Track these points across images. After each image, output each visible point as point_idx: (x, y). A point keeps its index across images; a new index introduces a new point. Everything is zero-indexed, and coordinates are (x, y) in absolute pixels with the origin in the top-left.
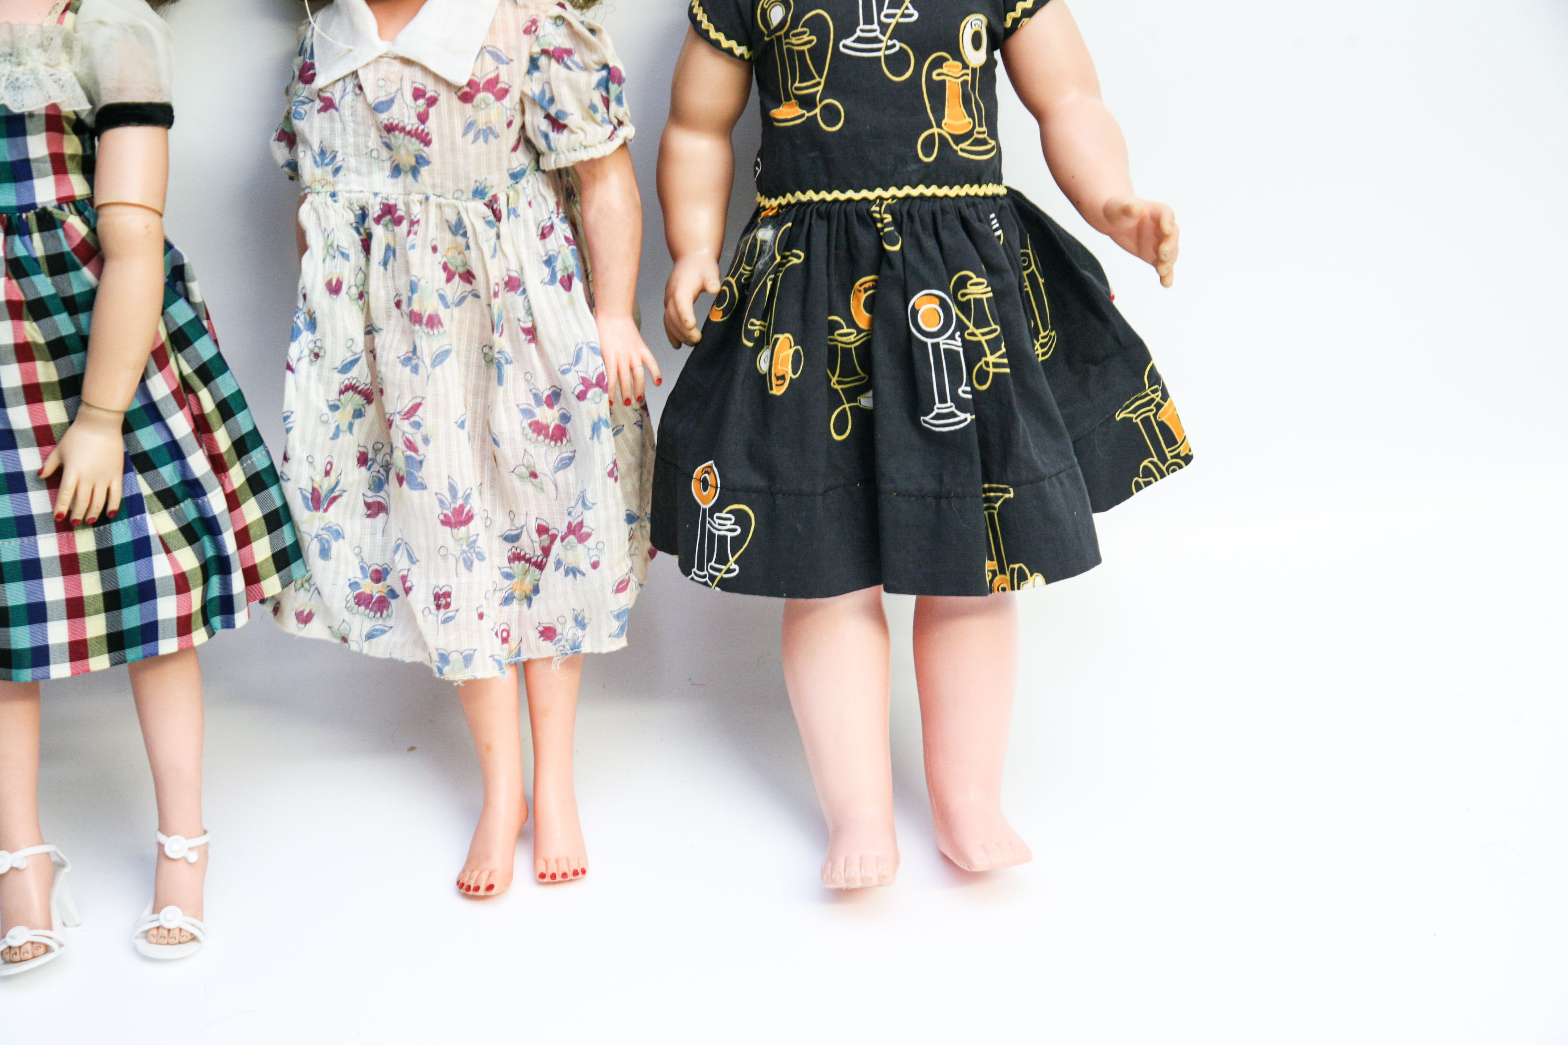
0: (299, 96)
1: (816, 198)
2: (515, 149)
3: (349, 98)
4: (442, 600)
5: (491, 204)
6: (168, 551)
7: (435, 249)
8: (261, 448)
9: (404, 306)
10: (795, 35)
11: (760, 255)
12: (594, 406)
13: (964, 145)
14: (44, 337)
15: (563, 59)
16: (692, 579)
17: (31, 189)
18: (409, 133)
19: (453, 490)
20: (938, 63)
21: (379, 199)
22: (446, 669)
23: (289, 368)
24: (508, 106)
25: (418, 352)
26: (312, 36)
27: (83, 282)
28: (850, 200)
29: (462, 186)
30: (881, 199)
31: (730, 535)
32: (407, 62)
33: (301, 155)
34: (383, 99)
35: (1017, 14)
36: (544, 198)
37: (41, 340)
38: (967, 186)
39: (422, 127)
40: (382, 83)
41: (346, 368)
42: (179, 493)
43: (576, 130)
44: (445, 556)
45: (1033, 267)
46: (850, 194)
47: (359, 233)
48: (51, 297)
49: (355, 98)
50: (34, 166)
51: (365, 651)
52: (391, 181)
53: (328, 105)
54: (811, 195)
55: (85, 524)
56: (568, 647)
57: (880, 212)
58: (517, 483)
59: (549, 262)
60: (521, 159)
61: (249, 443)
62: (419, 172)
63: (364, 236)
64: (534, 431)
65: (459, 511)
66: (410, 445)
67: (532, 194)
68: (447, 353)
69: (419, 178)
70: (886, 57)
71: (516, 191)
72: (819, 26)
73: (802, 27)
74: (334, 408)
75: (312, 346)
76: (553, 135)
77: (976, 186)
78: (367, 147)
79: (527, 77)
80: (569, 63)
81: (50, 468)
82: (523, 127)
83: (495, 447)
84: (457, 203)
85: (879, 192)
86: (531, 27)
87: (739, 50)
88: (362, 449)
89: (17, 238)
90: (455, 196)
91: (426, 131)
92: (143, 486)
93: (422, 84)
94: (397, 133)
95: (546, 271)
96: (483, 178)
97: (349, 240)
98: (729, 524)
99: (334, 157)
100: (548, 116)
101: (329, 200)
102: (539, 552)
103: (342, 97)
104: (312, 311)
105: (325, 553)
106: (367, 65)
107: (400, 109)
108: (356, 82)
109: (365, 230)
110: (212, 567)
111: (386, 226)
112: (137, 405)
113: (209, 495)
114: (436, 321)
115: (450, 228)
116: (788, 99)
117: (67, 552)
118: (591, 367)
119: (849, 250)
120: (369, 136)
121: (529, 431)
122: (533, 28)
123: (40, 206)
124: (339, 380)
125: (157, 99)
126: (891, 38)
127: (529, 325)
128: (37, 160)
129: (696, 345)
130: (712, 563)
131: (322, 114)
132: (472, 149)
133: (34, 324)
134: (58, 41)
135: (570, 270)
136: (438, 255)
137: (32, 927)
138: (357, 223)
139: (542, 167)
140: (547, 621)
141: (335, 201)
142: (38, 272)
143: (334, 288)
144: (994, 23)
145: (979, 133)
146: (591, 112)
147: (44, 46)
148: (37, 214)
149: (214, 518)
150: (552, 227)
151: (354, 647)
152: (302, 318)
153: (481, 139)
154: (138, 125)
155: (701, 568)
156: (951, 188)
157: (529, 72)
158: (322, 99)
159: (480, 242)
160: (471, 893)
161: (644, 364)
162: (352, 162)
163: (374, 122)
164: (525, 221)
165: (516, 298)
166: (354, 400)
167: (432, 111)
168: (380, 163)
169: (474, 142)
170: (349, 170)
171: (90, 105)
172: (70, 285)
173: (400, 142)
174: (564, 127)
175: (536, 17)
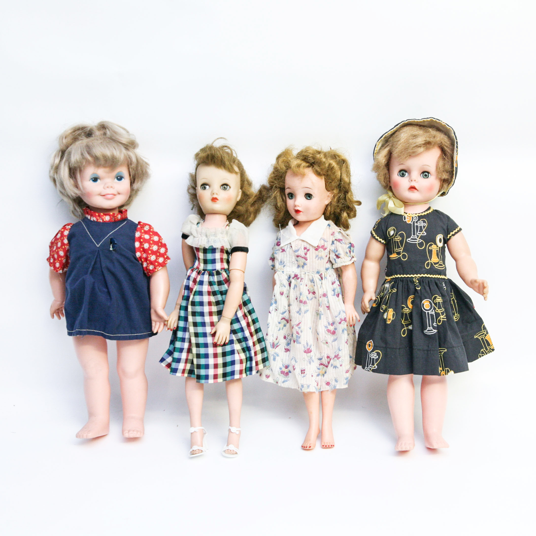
0: (276, 249)
1: (400, 276)
2: (327, 263)
3: (288, 249)
4: (303, 371)
5: (321, 275)
6: (239, 354)
7: (306, 285)
8: (261, 332)
9: (298, 299)
10: (396, 237)
11: (386, 290)
12: (343, 325)
13: (437, 265)
14: (215, 300)
16: (365, 370)
17: (215, 266)
18: (302, 257)
19: (307, 344)
20: (431, 245)
21: (294, 273)
22: (303, 389)
23: (270, 312)
24: (326, 252)
25: (301, 310)
26: (281, 235)
27: (225, 288)
28: (408, 277)
29: (314, 270)
30: (416, 277)
31: (375, 358)
32: (303, 241)
33: (276, 262)
34: (297, 249)
35: (451, 235)
36: (333, 275)
37: (214, 301)
38: (437, 275)
39: (305, 256)
40: (297, 246)
41: (283, 313)
42: (242, 340)
43: (342, 258)
44: (304, 361)
45: (454, 297)
46: (408, 276)
47: (288, 282)
48: (218, 291)
49: (290, 249)
50: (216, 260)
51: (282, 386)
52: (297, 269)
53: (283, 250)
54: (399, 276)
55: (220, 345)
56: (333, 387)
57: (415, 280)
58: (323, 345)
59: (334, 290)
60: (329, 265)
61: (258, 330)
63: (289, 282)
64: (327, 332)
65: (308, 349)
66: (298, 333)
67: (331, 274)
68: (308, 311)
69: (304, 268)
70: (418, 243)
71: (327, 273)
72: (402, 235)
73: (398, 235)
74: (279, 323)
75: (275, 307)
76: (337, 259)
77: (439, 276)
78: (292, 261)
79: (331, 246)
80: (341, 242)
81: (213, 332)
82: (329, 258)
83: (318, 335)
84: (312, 274)
85: (415, 275)
86: (333, 234)
87: (383, 241)
88: (285, 335)
89: (211, 277)
92: (234, 337)
93: (306, 246)
94: (299, 257)
95: (333, 292)
96: (319, 269)
97: (286, 283)
98: (375, 355)
99: (284, 263)
100: (336, 255)
101: (282, 273)
102: (327, 363)
103: (287, 249)
104: (276, 299)
105: (274, 359)
106: (293, 241)
107: (301, 252)
108: (290, 245)
109: (290, 280)
110: (248, 359)
111: (295, 280)
112: (234, 318)
113: (249, 341)
114: (306, 302)
115: (310, 280)
116: (394, 253)
117: (215, 352)
118: (343, 316)
119: (408, 289)
120: (292, 258)
121: (326, 332)
123: (217, 270)
124: (281, 316)
125: (245, 246)
126: (419, 239)
127: (328, 305)
128: (217, 259)
129: (369, 313)
130: (370, 365)
131: (282, 253)
132: (317, 262)
133: (213, 297)
134: (225, 232)
135: (339, 292)
136: (307, 287)
137: (199, 446)
138: (288, 279)
139: (333, 268)
140: (328, 380)
142: (215, 285)
143: (282, 294)
144: (445, 237)
145: (440, 263)
146: (346, 254)
147: (222, 233)
149: (250, 347)
150: (335, 282)
151: (279, 384)
152: (273, 301)
153: (319, 259)
154: (240, 252)
155: (367, 367)
156: (433, 275)
157: (332, 245)
158: (282, 249)
159: (317, 284)
160: (305, 448)
161: (356, 316)
162: (288, 264)
163: (294, 255)
164: (328, 280)
165: (325, 299)
166: (284, 322)
167: (308, 252)
168: (295, 265)
169: (317, 260)
170: (287, 266)
171: (230, 247)
172: (222, 288)
173: (300, 259)
174: (339, 257)
175: (334, 232)
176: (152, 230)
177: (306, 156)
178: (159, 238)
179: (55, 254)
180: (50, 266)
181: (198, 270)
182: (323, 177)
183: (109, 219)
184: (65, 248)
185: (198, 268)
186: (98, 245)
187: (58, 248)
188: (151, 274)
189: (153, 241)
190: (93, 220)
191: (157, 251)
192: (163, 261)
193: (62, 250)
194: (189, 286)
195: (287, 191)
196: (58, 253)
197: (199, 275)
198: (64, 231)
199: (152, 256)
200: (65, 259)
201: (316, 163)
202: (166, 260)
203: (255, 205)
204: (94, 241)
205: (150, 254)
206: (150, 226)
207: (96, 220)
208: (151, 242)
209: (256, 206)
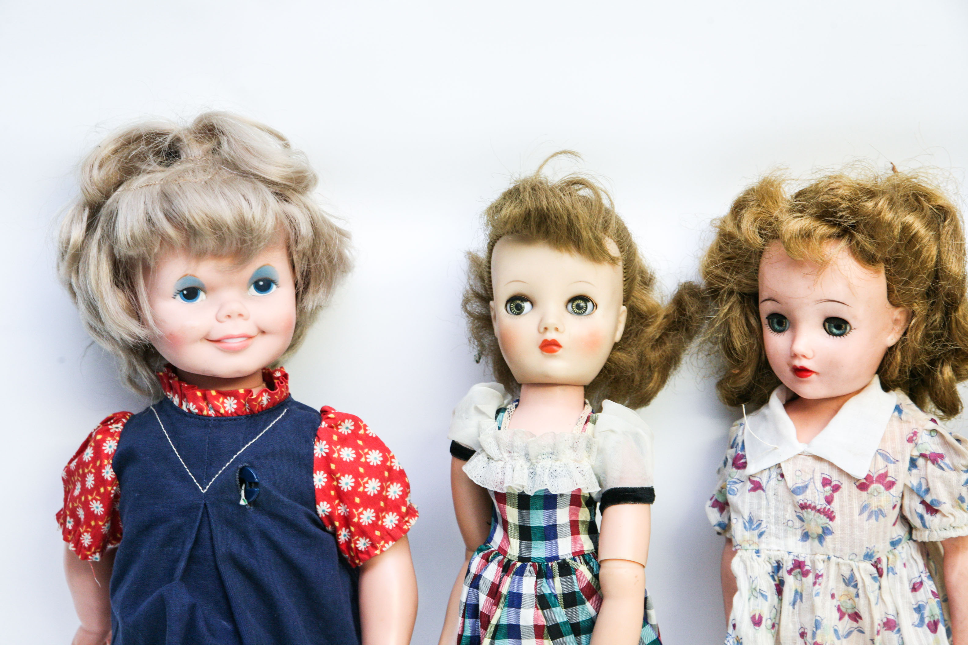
0: (732, 478)
2: (894, 524)
3: (773, 483)
5: (876, 565)
7: (833, 596)
9: (809, 637)
15: (937, 462)
17: (556, 547)
18: (819, 511)
21: (791, 557)
24: (894, 495)
26: (743, 433)
27: (586, 612)
29: (856, 551)
32: (818, 459)
33: (734, 520)
34: (800, 485)
36: (915, 560)
39: (828, 507)
40: (798, 473)
43: (947, 515)
47: (774, 580)
48: (565, 623)
49: (777, 482)
50: (559, 529)
52: (801, 543)
53: (757, 487)
59: (919, 609)
60: (900, 531)
62: (824, 539)
63: (777, 582)
67: (906, 558)
69: (824, 544)
71: (894, 555)
76: (927, 517)
78: (784, 518)
79: (909, 473)
80: (942, 465)
82: (901, 507)
84: (852, 563)
86: (913, 437)
89: (544, 580)
90: (850, 558)
91: (831, 510)
93: (829, 475)
94: (809, 510)
95: (916, 616)
96: (873, 546)
97: (769, 586)
99: (760, 524)
100: (923, 502)
101: (755, 555)
103: (768, 482)
104: (740, 637)
106: (788, 460)
107: (813, 493)
108: (778, 471)
109: (778, 577)
111: (795, 576)
115: (844, 580)
120: (787, 511)
122: (914, 438)
123: (561, 558)
125: (646, 485)
128: (561, 525)
131: (752, 493)
132: (866, 525)
134: (583, 444)
135: (936, 618)
136: (835, 600)
138: (773, 572)
139: (914, 537)
141: (759, 556)
142: (557, 605)
143: (757, 622)
146: (960, 502)
147: (573, 448)
148: (558, 563)
150: (921, 583)
152: (731, 641)
153: (874, 517)
154: (632, 504)
157: (909, 469)
158: (752, 482)
159: (868, 592)
162: (773, 529)
163: (791, 501)
164: (901, 578)
165: (893, 636)
167: (836, 495)
168: (794, 530)
169: (867, 520)
170: (770, 534)
171: (599, 489)
172: (577, 615)
173: (811, 516)
174: (937, 511)
175: (916, 430)
176: (362, 432)
177: (827, 204)
178: (384, 456)
179: (78, 507)
180: (66, 539)
181: (505, 557)
182: (882, 267)
183: (235, 406)
184: (107, 493)
185: (502, 551)
186: (204, 488)
187: (85, 491)
188: (361, 564)
189: (367, 465)
190: (189, 409)
191: (381, 496)
192: (397, 522)
193: (98, 498)
194: (477, 606)
195: (766, 308)
196: (86, 506)
197: (508, 576)
198: (103, 440)
199: (364, 512)
200: (107, 522)
201: (862, 227)
202: (406, 519)
203: (665, 343)
204: (190, 474)
205: (357, 506)
206: (356, 420)
207: (196, 411)
208: (361, 470)
209: (669, 346)
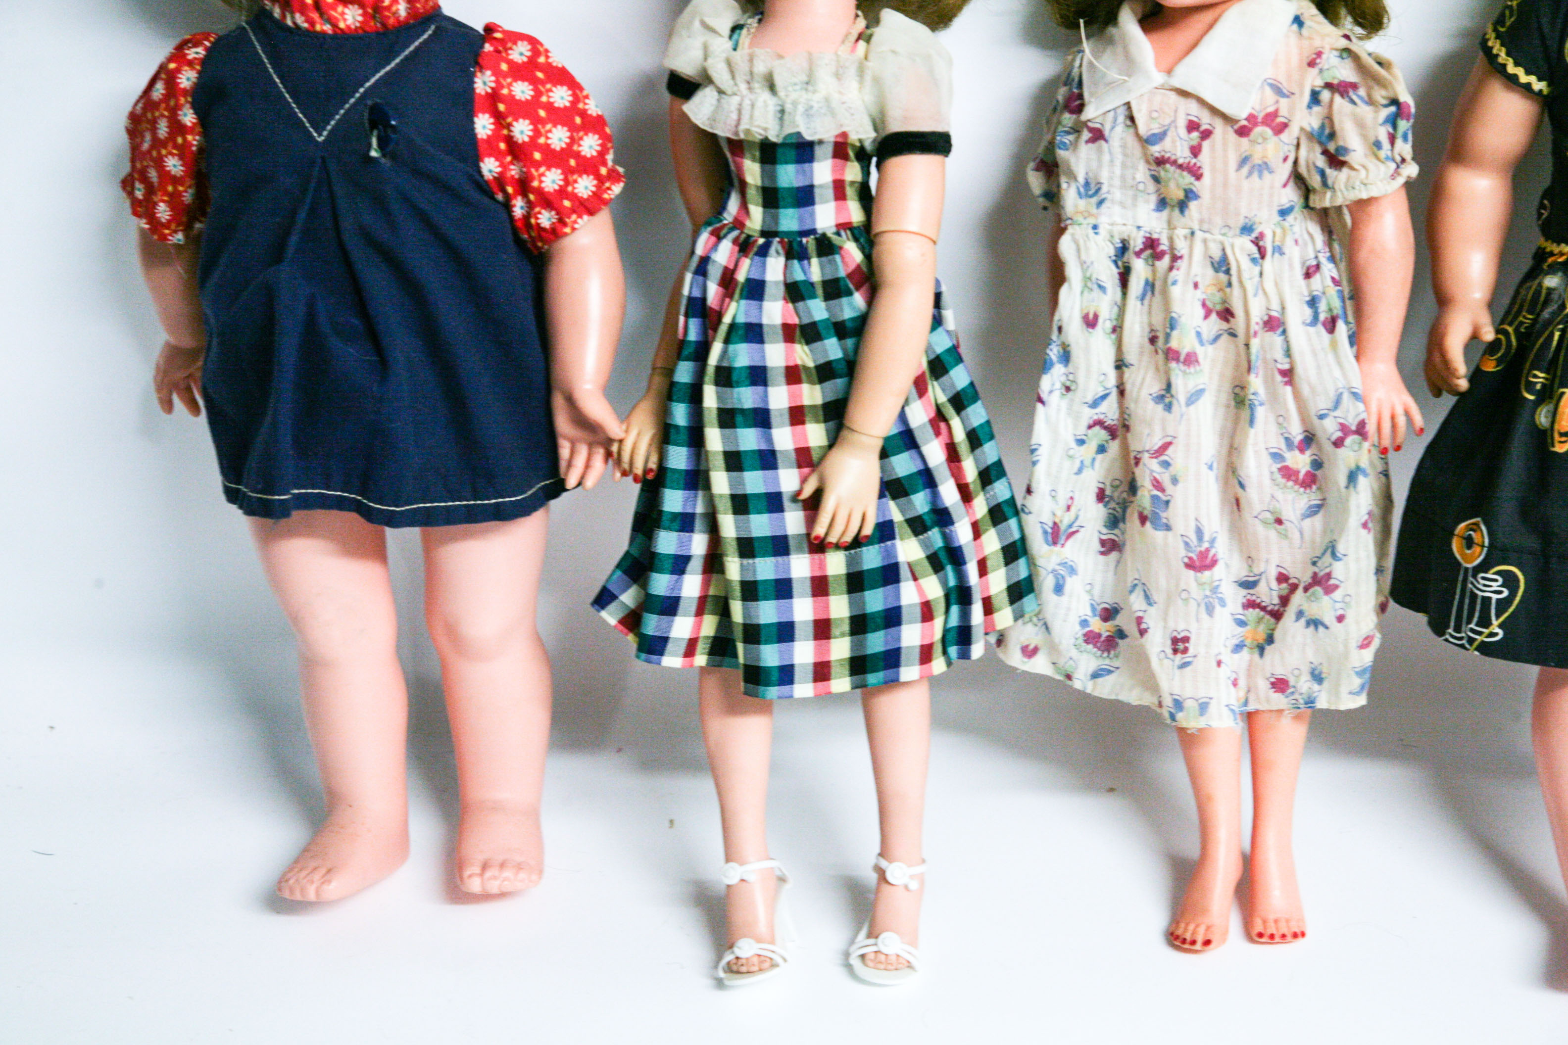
0: (1064, 126)
2: (1285, 186)
3: (1119, 129)
4: (1179, 644)
5: (1257, 242)
6: (915, 579)
7: (1196, 286)
8: (1003, 480)
9: (1160, 342)
11: (1545, 303)
12: (1352, 454)
14: (814, 361)
15: (1348, 93)
16: (1447, 640)
17: (812, 215)
18: (1180, 167)
19: (1199, 533)
21: (1142, 233)
22: (1180, 716)
23: (1040, 400)
24: (1286, 142)
25: (1173, 391)
26: (1081, 66)
27: (854, 308)
29: (1231, 222)
31: (1495, 597)
32: (1183, 94)
33: (1064, 186)
34: (1156, 131)
36: (1311, 236)
37: (811, 364)
39: (1194, 161)
40: (1155, 114)
41: (1095, 404)
42: (929, 522)
43: (1357, 167)
44: (1186, 600)
47: (1117, 267)
48: (824, 321)
49: (1124, 129)
50: (817, 192)
51: (1089, 691)
52: (1155, 214)
53: (1098, 135)
55: (838, 546)
56: (1302, 701)
58: (1260, 529)
59: (1313, 302)
60: (1292, 195)
61: (993, 473)
62: (1187, 206)
63: (1122, 270)
64: (1283, 476)
65: (1203, 555)
66: (1158, 485)
67: (1299, 232)
68: (1200, 393)
69: (1187, 213)
71: (1283, 229)
74: (1081, 442)
75: (1063, 379)
76: (1330, 172)
78: (1134, 178)
79: (1308, 111)
80: (1354, 97)
81: (808, 491)
83: (1240, 491)
84: (1223, 238)
86: (1315, 59)
87: (1539, 85)
88: (1101, 486)
89: (796, 263)
90: (1222, 232)
91: (1198, 164)
92: (895, 513)
93: (1197, 117)
94: (1168, 166)
95: (1308, 312)
96: (1253, 214)
97: (1109, 274)
98: (1495, 586)
99: (1099, 190)
100: (1326, 153)
101: (1091, 232)
102: (1276, 601)
103: (1112, 128)
104: (1067, 344)
105: (1059, 589)
106: (1141, 96)
107: (1173, 142)
108: (1127, 113)
109: (1124, 263)
110: (953, 596)
111: (1146, 260)
112: (895, 431)
113: (956, 525)
114: (1193, 359)
115: (1212, 263)
117: (818, 574)
118: (1351, 413)
120: (1137, 169)
121: (1278, 476)
122: (1318, 61)
123: (820, 232)
124: (1090, 415)
125: (940, 129)
127: (1286, 367)
128: (821, 186)
129: (1462, 395)
130: (1472, 626)
131: (1090, 145)
132: (1246, 184)
133: (806, 348)
134: (851, 69)
135: (1335, 312)
136: (1198, 292)
137: (759, 940)
138: (1116, 256)
139: (1311, 206)
140: (1280, 672)
141: (1096, 233)
142: (813, 296)
143: (1091, 322)
146: (1375, 149)
147: (838, 74)
148: (816, 239)
149: (960, 548)
150: (1318, 267)
151: (1077, 684)
152: (1055, 350)
153: (1256, 174)
154: (921, 154)
155: (1458, 629)
157: (1309, 107)
158: (1091, 130)
159: (1244, 280)
160: (1186, 946)
161: (1407, 413)
162: (1117, 194)
163: (1143, 154)
164: (1290, 259)
165: (1276, 339)
166: (1101, 434)
167: (1206, 144)
168: (1146, 196)
169: (1247, 177)
170: (1113, 202)
171: (873, 135)
172: (842, 310)
173: (1170, 175)
174: (1343, 163)
175: (1321, 49)
176: (542, 60)
178: (574, 95)
179: (147, 167)
180: (135, 213)
181: (742, 232)
183: (360, 18)
184: (187, 144)
185: (738, 224)
186: (320, 135)
187: (157, 143)
188: (546, 247)
189: (550, 107)
190: (295, 23)
191: (569, 152)
192: (594, 189)
193: (175, 151)
194: (704, 299)
196: (159, 163)
197: (746, 256)
198: (178, 70)
199: (548, 173)
200: (190, 187)
202: (607, 185)
204: (301, 115)
205: (537, 165)
206: (533, 42)
207: (306, 25)
208: (542, 113)
